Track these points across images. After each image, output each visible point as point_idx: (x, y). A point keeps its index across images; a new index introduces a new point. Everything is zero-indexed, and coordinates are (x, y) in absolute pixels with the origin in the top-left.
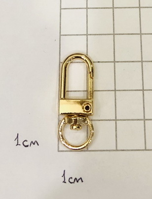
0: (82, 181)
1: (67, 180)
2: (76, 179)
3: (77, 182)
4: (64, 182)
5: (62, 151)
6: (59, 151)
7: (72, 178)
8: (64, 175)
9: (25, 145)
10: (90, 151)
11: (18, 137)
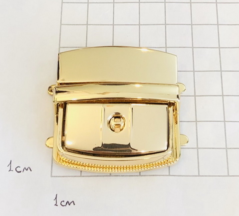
0: (74, 204)
1: (59, 204)
2: (68, 202)
3: (69, 205)
4: (56, 205)
5: (55, 177)
6: (52, 176)
7: (64, 201)
8: (56, 198)
9: (18, 170)
10: (83, 176)
11: (11, 163)
